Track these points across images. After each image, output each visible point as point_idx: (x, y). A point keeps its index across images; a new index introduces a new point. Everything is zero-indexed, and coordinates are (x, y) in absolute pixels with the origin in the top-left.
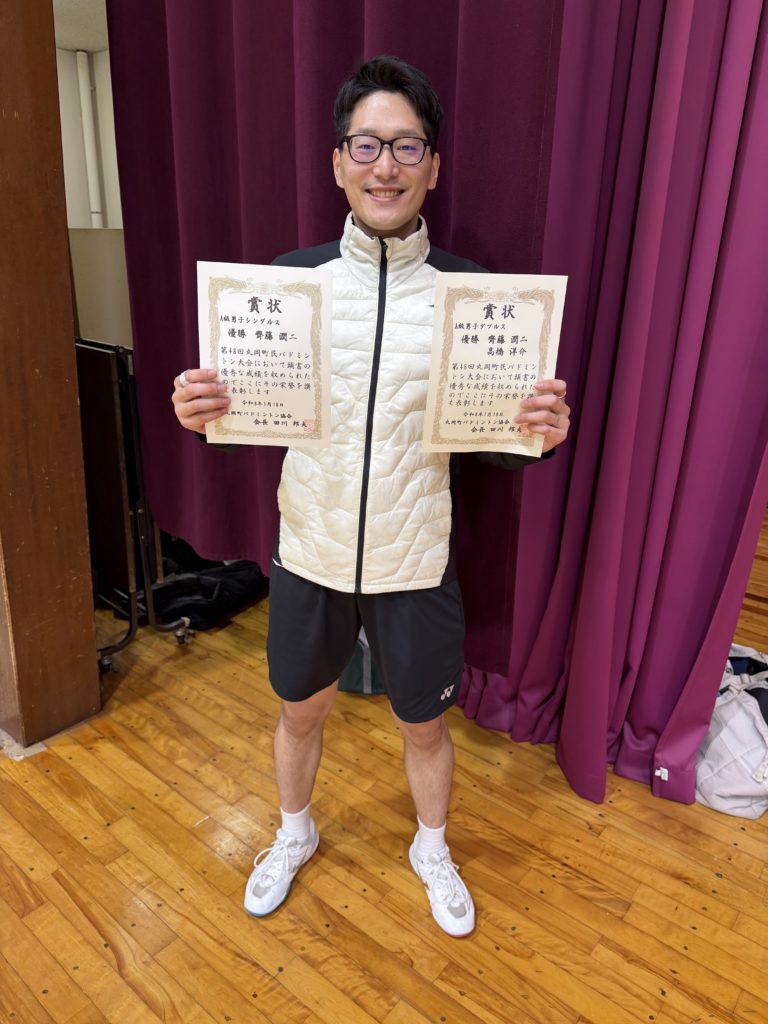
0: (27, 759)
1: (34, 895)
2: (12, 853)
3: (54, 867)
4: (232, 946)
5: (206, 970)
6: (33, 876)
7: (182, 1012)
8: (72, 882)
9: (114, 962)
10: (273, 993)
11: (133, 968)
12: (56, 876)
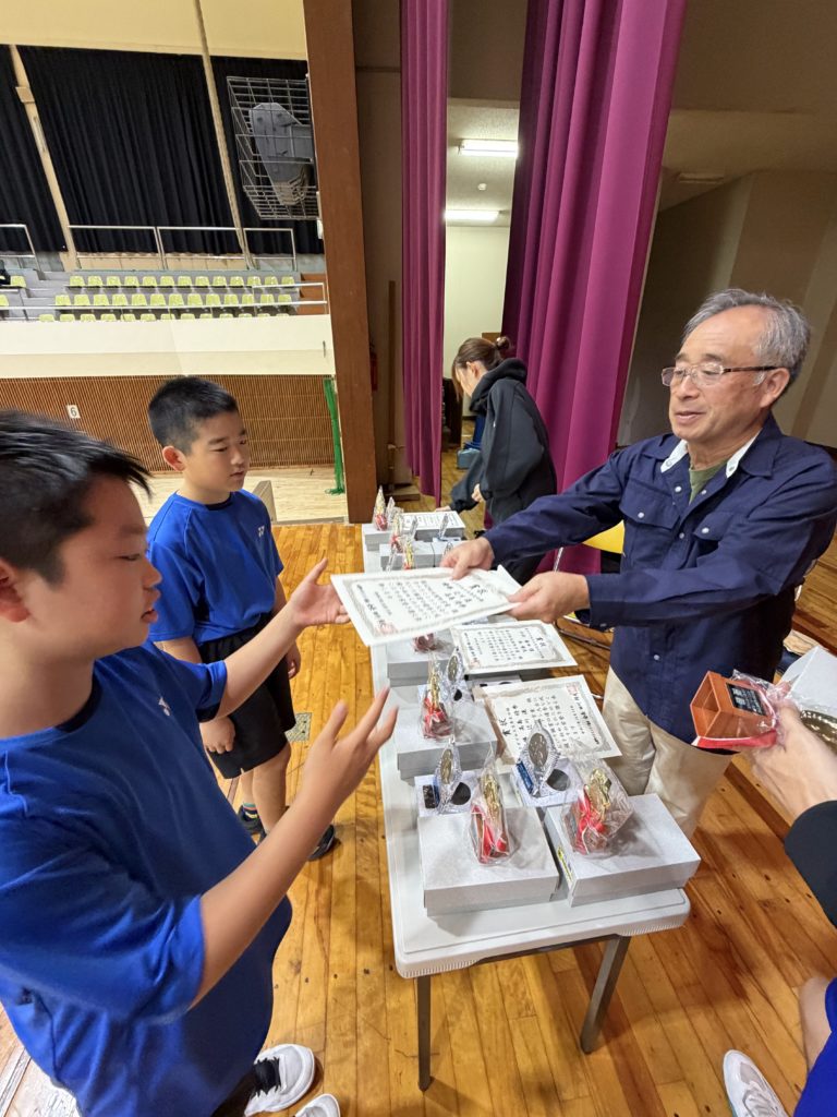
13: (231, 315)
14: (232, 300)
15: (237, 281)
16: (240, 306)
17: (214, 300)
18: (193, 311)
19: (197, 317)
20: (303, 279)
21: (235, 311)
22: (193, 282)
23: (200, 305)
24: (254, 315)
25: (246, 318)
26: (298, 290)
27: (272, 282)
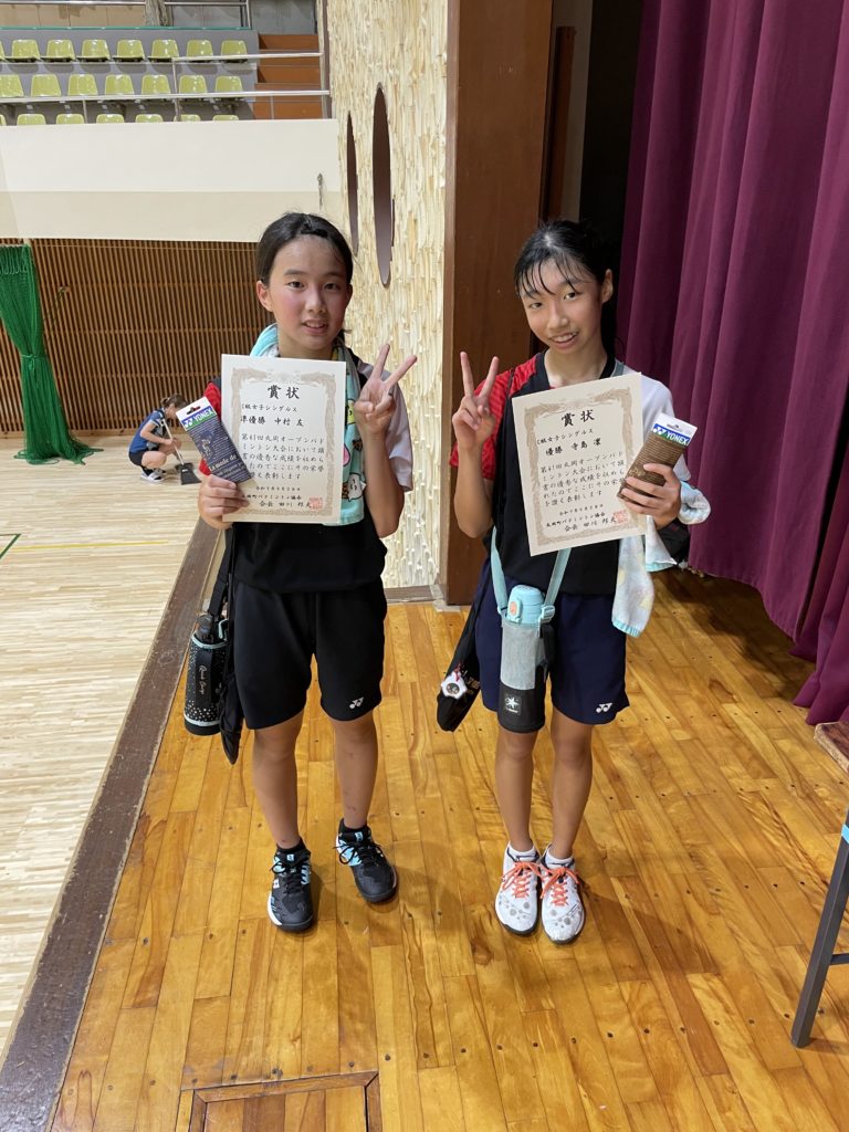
0: (443, 613)
1: (394, 688)
2: (397, 661)
3: (415, 678)
4: (486, 776)
5: (459, 779)
6: (400, 679)
7: (427, 791)
8: (419, 692)
9: (411, 745)
10: (491, 815)
11: (418, 754)
12: (413, 685)
13: (120, 116)
14: (121, 86)
15: (133, 48)
16: (138, 98)
17: (84, 87)
18: (41, 107)
19: (51, 121)
20: (263, 45)
21: (126, 109)
22: (42, 49)
23: (55, 95)
24: (168, 118)
25: (150, 125)
26: (254, 67)
27: (203, 50)
